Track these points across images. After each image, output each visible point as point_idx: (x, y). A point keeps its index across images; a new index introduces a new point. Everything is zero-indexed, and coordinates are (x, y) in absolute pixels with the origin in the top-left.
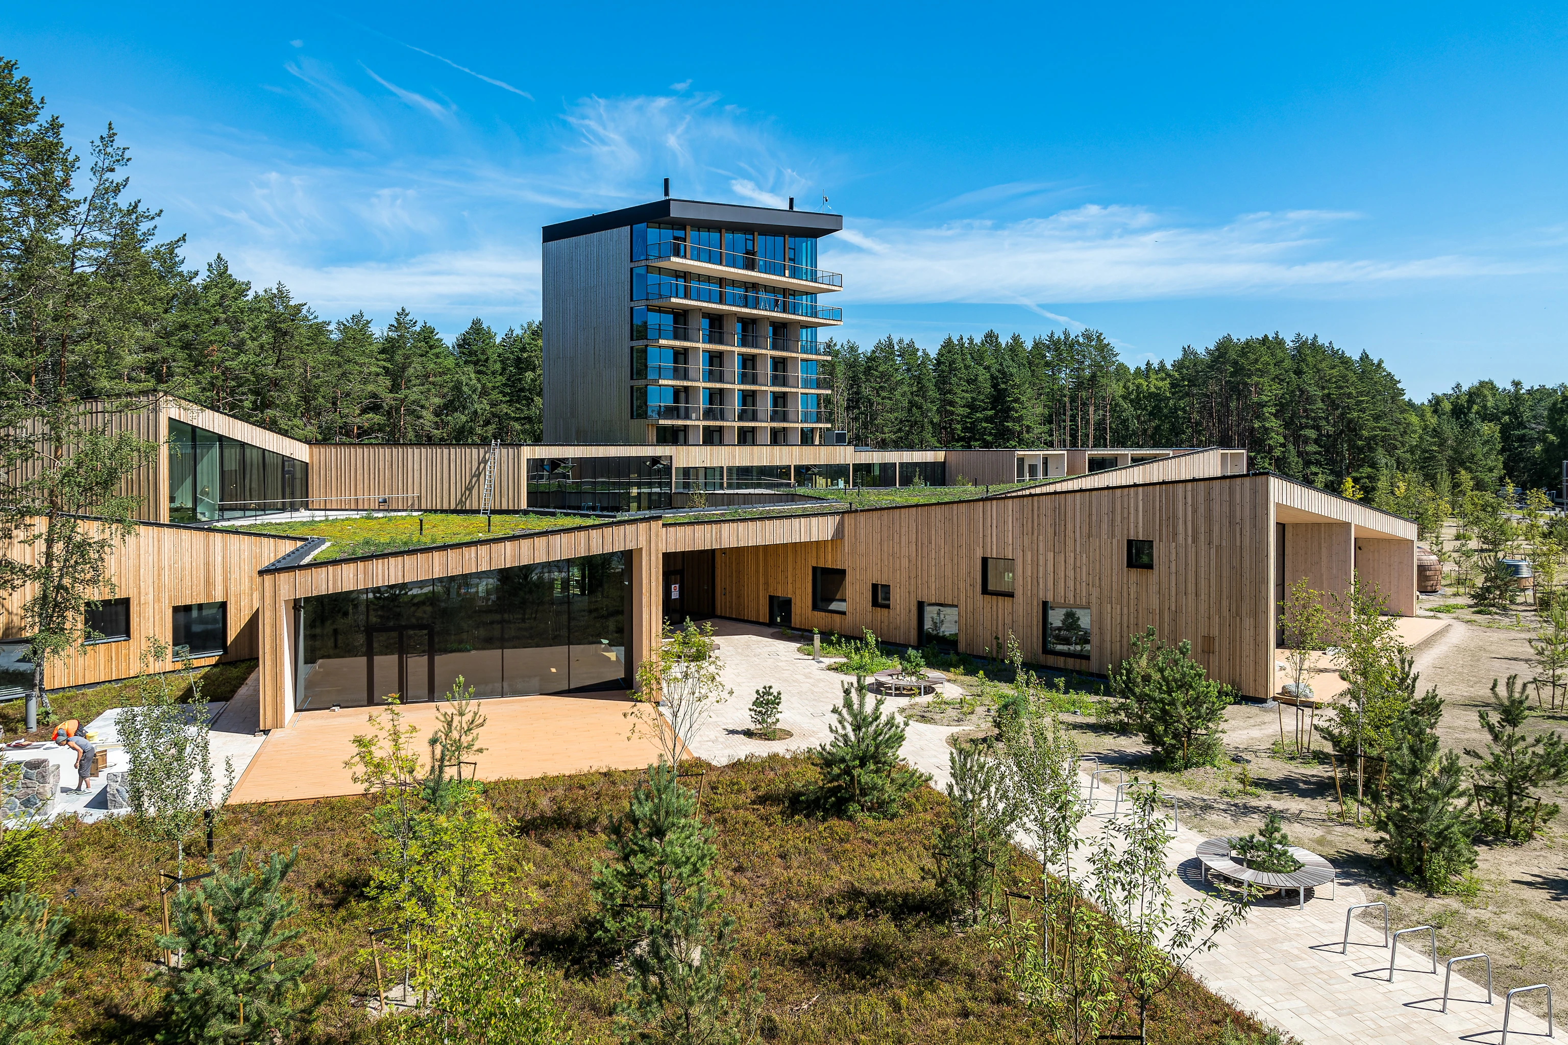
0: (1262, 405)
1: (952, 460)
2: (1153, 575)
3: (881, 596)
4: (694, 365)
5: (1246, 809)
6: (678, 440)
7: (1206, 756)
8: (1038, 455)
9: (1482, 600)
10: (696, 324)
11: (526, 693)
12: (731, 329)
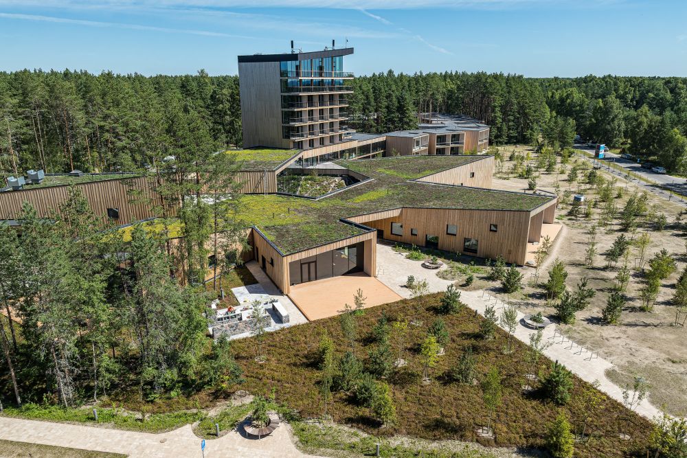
0: (495, 107)
1: (389, 140)
2: (497, 234)
3: (414, 232)
4: (305, 116)
5: (528, 304)
6: (299, 146)
7: (516, 289)
8: (420, 137)
9: (570, 214)
10: (305, 101)
11: (338, 275)
12: (316, 100)
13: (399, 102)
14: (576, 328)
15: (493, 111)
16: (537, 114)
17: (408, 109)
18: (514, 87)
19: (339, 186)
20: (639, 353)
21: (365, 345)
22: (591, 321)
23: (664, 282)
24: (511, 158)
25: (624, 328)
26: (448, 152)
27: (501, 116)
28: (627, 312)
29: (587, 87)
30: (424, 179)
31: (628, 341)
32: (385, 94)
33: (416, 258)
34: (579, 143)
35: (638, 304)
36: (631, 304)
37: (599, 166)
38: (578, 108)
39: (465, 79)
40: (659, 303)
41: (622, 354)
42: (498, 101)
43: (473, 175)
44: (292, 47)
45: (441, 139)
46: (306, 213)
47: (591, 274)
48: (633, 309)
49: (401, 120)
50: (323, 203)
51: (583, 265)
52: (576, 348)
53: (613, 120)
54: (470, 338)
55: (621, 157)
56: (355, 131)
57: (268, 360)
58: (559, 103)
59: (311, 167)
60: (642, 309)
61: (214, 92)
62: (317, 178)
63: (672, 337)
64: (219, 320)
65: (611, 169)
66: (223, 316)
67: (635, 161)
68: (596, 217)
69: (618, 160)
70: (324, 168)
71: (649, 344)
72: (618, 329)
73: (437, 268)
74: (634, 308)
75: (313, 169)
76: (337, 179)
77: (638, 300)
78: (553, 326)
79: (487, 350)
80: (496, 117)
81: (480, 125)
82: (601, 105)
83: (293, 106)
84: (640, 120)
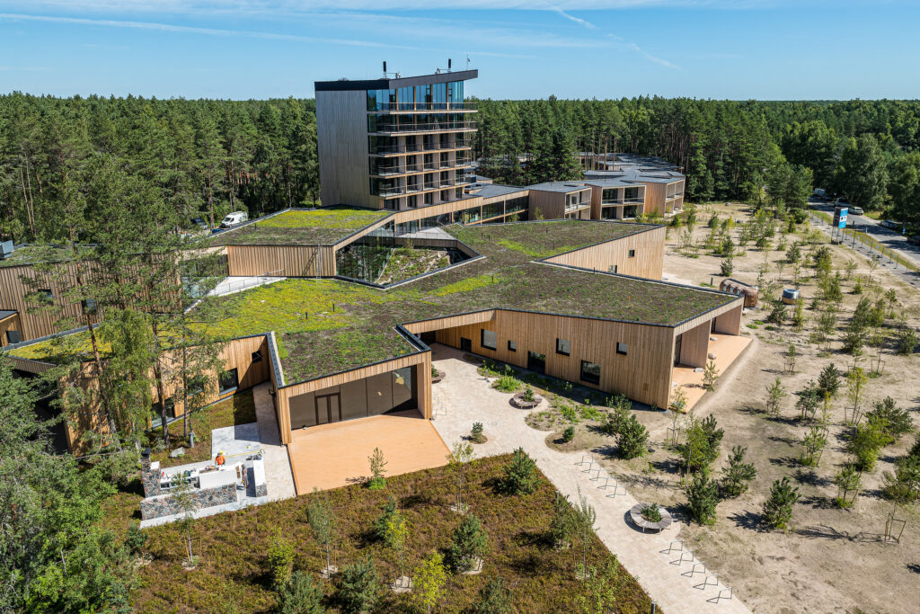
0: (697, 148)
1: (533, 195)
2: (626, 358)
3: (513, 346)
4: (403, 165)
5: (650, 481)
6: (394, 206)
7: (638, 453)
8: (577, 192)
9: (771, 319)
10: (403, 143)
11: (376, 414)
12: (420, 142)
13: (555, 142)
14: (713, 533)
15: (694, 154)
16: (758, 158)
17: (567, 151)
18: (725, 120)
19: (441, 264)
20: (808, 592)
21: (362, 546)
22: (745, 521)
23: (887, 452)
24: (711, 224)
25: (795, 539)
26: (620, 213)
27: (705, 162)
28: (810, 507)
29: (849, 117)
30: (557, 260)
31: (796, 567)
32: (538, 130)
33: (506, 389)
34: (822, 200)
35: (832, 492)
36: (822, 491)
37: (839, 239)
38: (823, 150)
39: (660, 107)
40: (868, 493)
41: (777, 593)
42: (701, 140)
43: (632, 253)
44: (385, 70)
45: (611, 195)
46: (357, 311)
47: (772, 430)
48: (821, 503)
49: (557, 167)
50: (392, 296)
51: (763, 412)
52: (702, 573)
53: (871, 169)
54: (531, 545)
55: (880, 225)
56: (491, 182)
57: (200, 565)
58: (799, 141)
59: (404, 236)
60: (836, 504)
61: (297, 128)
62: (412, 251)
63: (873, 563)
64: (163, 486)
65: (859, 243)
66: (170, 480)
67: (898, 231)
68: (810, 325)
69: (873, 230)
70: (425, 237)
71: (830, 576)
72: (785, 540)
73: (530, 407)
74: (824, 500)
75: (406, 239)
76: (439, 254)
77: (833, 485)
78: (676, 527)
79: (553, 568)
80: (697, 162)
81: (674, 173)
82: (855, 146)
83: (384, 150)
84: (907, 171)
